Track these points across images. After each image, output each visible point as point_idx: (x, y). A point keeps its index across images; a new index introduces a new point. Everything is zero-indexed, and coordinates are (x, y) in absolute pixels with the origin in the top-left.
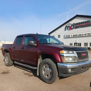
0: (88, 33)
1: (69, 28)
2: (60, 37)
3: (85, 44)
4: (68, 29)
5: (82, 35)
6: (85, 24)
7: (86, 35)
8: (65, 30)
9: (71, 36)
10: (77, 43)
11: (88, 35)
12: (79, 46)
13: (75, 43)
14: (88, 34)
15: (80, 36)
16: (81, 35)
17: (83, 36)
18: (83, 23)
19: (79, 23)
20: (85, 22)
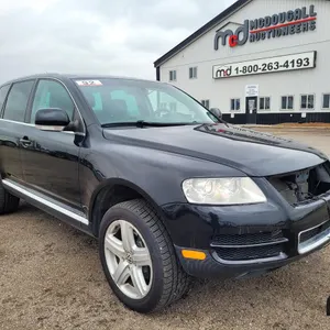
0: (296, 58)
2: (196, 76)
3: (284, 99)
4: (224, 43)
5: (274, 66)
6: (286, 22)
7: (290, 67)
8: (216, 48)
9: (234, 73)
10: (255, 98)
11: (295, 67)
12: (262, 108)
13: (248, 99)
14: (296, 64)
15: (269, 70)
16: (270, 66)
17: (280, 69)
19: (267, 21)
20: (290, 13)
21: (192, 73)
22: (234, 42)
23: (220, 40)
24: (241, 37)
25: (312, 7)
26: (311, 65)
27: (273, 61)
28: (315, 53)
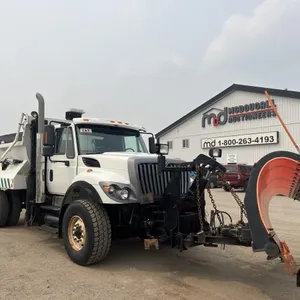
0: (264, 136)
1: (212, 120)
2: (188, 146)
4: (209, 123)
5: (248, 141)
7: (260, 142)
8: (204, 126)
9: (217, 145)
11: (264, 142)
14: (264, 140)
15: (244, 144)
17: (252, 143)
18: (252, 106)
19: (241, 108)
20: (257, 104)
21: (185, 144)
22: (217, 122)
23: (206, 121)
24: (222, 119)
25: (273, 101)
26: (275, 141)
27: (247, 137)
28: (278, 133)
